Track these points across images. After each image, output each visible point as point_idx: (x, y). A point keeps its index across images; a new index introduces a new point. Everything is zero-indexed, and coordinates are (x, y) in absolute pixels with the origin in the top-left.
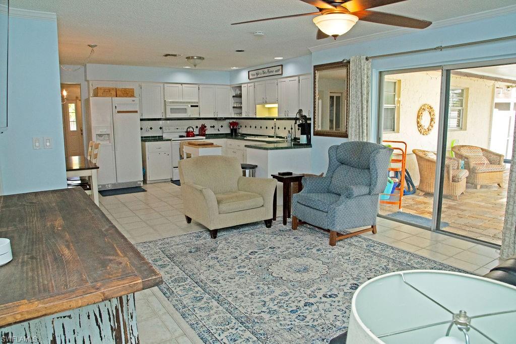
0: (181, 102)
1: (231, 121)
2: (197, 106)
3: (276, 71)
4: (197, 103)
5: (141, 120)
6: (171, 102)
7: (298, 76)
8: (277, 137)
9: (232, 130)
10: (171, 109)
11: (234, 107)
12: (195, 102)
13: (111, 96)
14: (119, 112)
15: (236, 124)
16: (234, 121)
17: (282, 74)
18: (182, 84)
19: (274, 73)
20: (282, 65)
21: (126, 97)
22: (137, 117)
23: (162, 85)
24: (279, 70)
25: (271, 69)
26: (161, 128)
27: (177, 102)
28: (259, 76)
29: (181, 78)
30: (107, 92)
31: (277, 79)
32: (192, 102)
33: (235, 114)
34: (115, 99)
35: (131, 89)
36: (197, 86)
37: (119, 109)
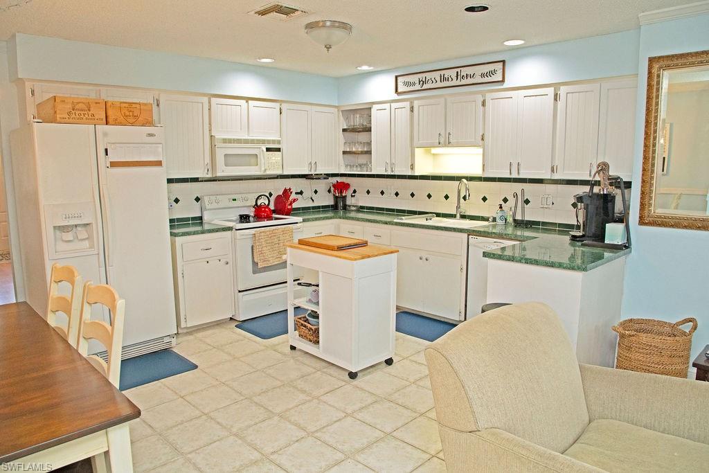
0: (246, 141)
1: (334, 180)
2: (279, 150)
3: (483, 75)
4: (279, 142)
5: (170, 181)
6: (225, 141)
7: (556, 86)
8: (463, 217)
9: (336, 198)
10: (226, 155)
11: (344, 153)
12: (274, 142)
13: (92, 120)
14: (113, 164)
15: (347, 186)
16: (340, 179)
17: (503, 81)
18: (248, 99)
19: (478, 79)
20: (504, 62)
21: (132, 124)
22: (162, 174)
23: (205, 100)
24: (492, 73)
25: (464, 71)
26: (197, 199)
27: (239, 141)
28: (425, 86)
29: (247, 85)
30: (80, 111)
31: (483, 93)
32: (269, 142)
33: (346, 166)
34: (102, 128)
35: (145, 104)
36: (277, 105)
37: (113, 157)
